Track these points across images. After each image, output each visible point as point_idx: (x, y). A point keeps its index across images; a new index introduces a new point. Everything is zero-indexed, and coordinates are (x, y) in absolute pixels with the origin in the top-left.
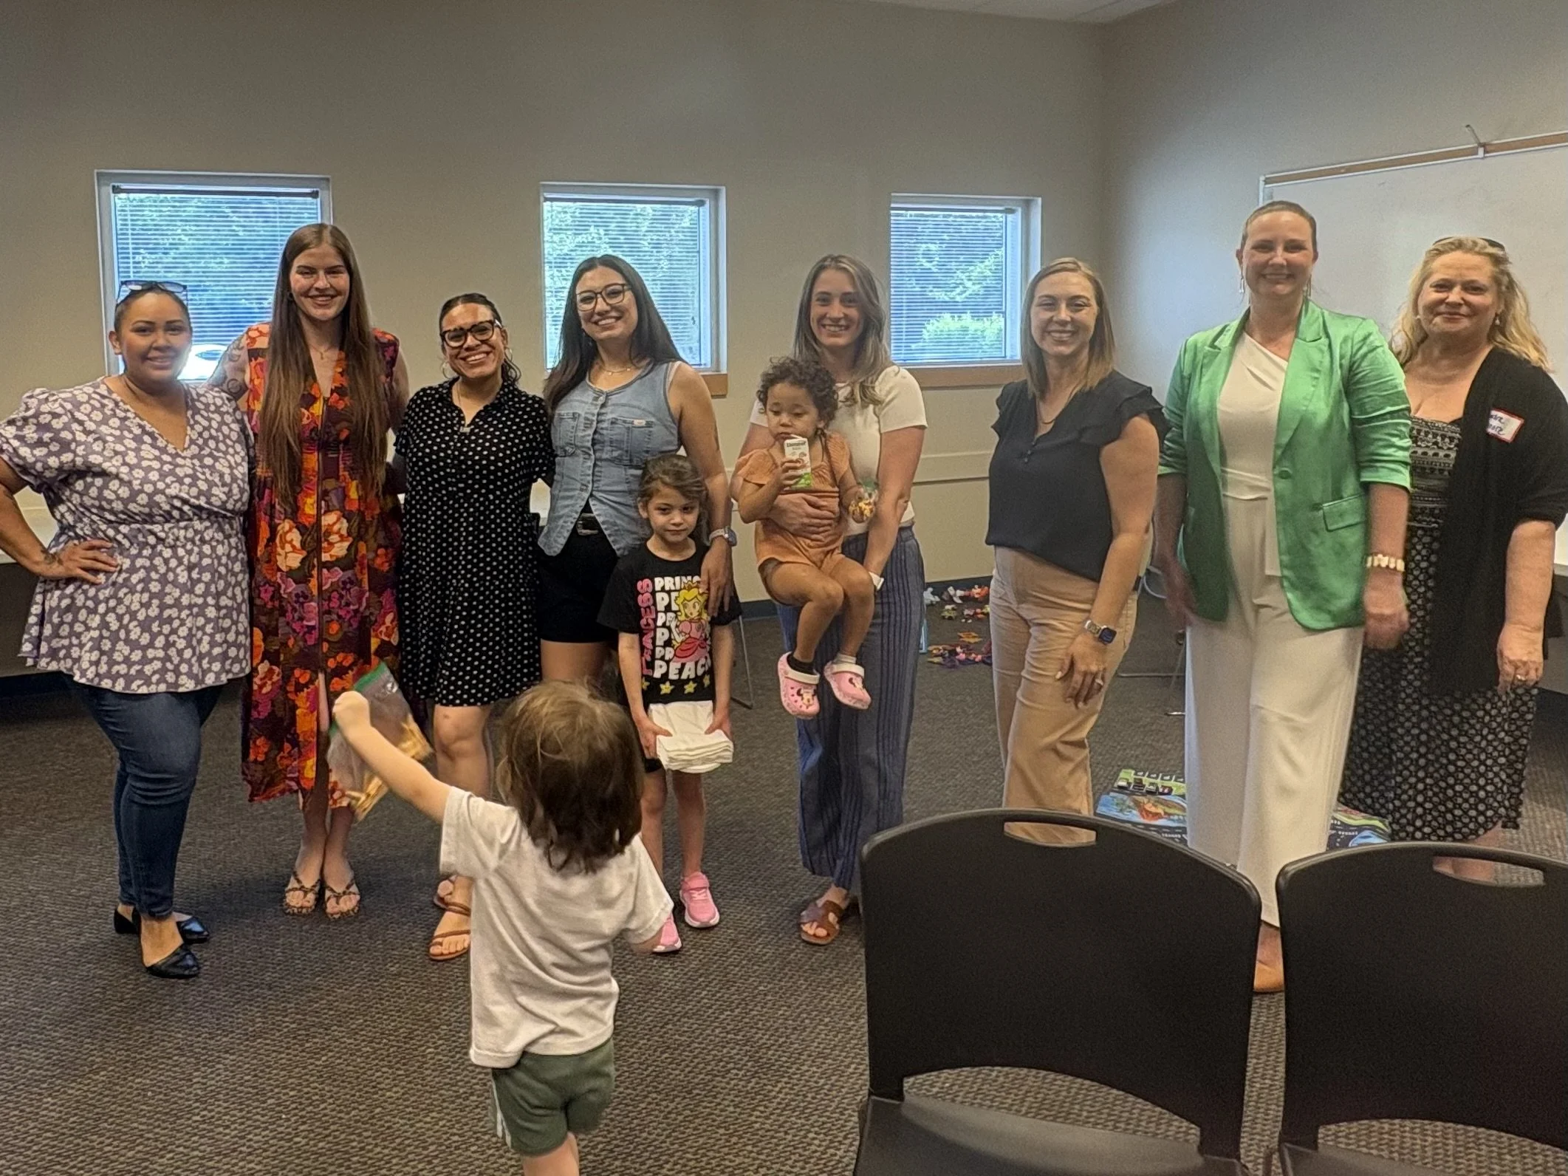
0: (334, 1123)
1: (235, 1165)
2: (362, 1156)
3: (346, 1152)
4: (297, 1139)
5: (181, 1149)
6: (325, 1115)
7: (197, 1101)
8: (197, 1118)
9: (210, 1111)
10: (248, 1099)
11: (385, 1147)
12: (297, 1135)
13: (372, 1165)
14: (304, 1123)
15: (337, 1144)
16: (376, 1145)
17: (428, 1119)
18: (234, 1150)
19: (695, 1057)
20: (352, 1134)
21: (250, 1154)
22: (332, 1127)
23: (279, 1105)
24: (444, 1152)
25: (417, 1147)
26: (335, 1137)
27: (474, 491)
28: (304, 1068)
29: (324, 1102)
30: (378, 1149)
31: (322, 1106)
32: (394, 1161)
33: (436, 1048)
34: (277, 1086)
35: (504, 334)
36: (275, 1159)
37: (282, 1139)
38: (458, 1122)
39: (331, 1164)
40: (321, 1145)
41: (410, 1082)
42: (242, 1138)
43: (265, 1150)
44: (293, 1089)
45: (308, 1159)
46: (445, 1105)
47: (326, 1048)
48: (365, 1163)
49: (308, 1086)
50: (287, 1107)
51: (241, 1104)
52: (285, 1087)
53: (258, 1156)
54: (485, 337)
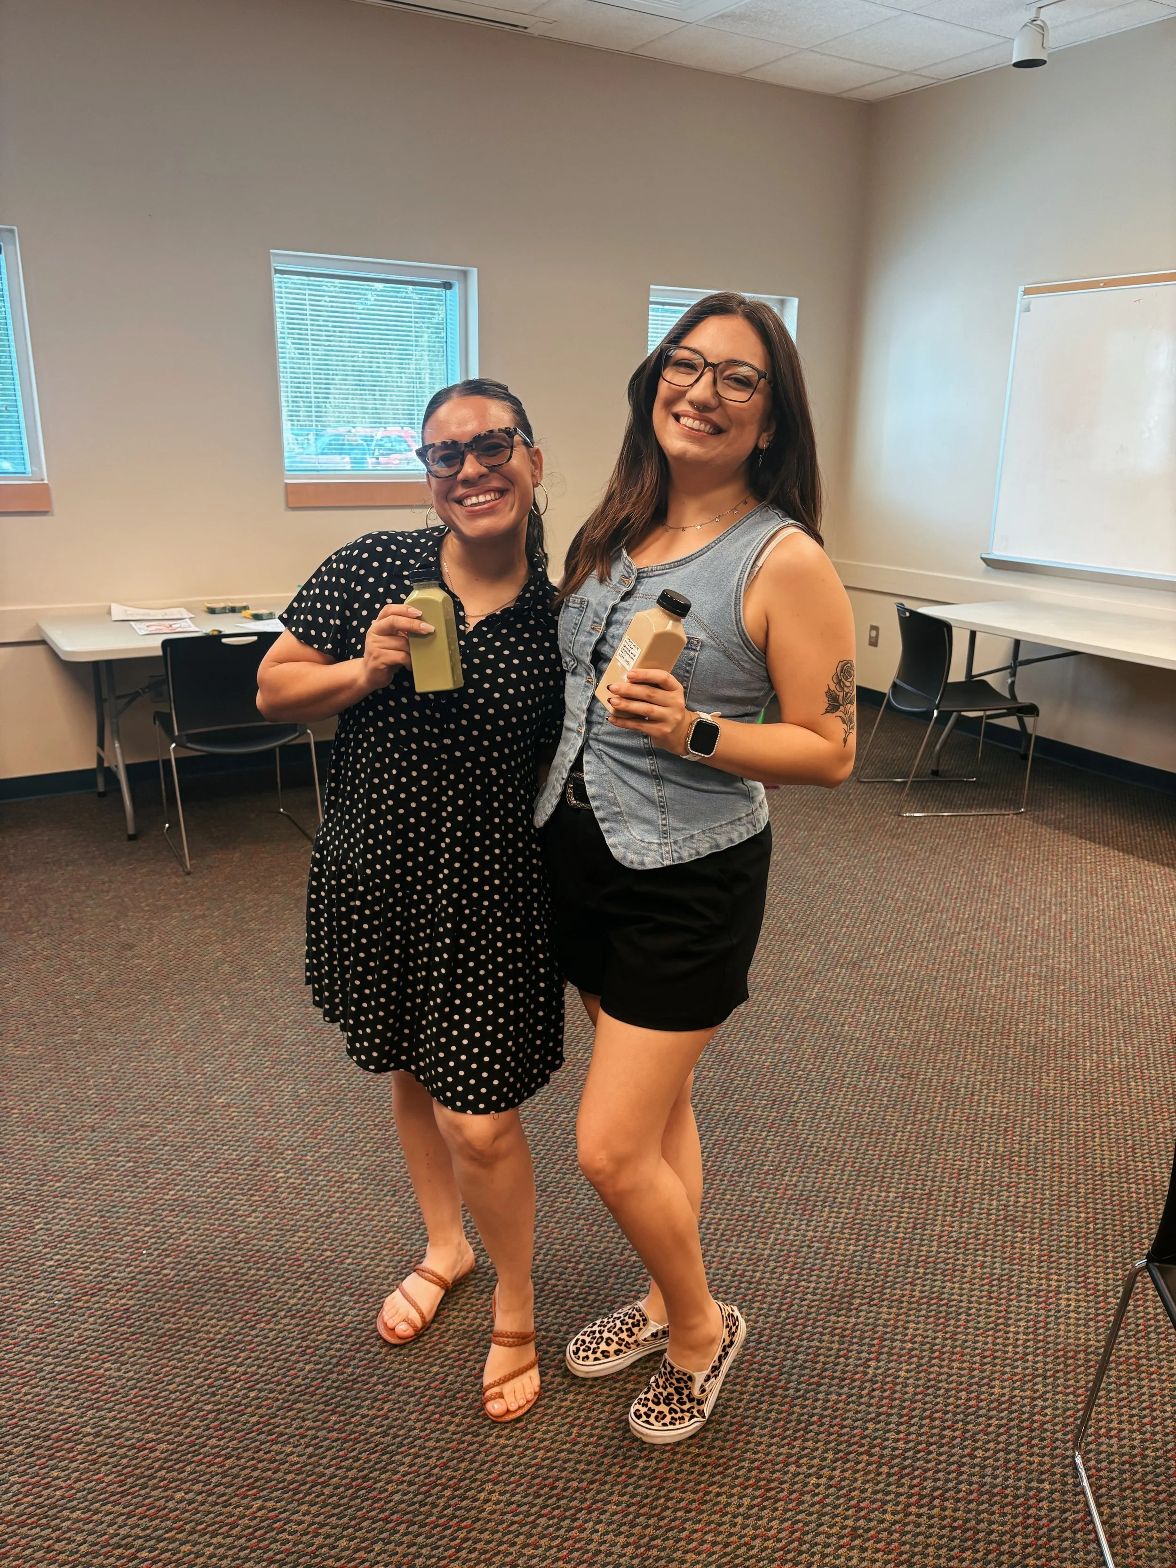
0: (199, 1253)
1: (106, 1303)
2: (238, 1280)
3: (220, 1279)
4: (165, 1272)
5: (43, 1294)
6: (188, 1246)
7: (46, 1246)
8: (51, 1263)
9: (64, 1255)
10: (101, 1240)
11: (259, 1269)
12: (163, 1268)
13: (250, 1288)
14: (168, 1256)
15: (208, 1271)
16: (250, 1269)
17: (296, 1239)
18: (101, 1289)
19: (542, 1158)
20: (221, 1260)
21: (118, 1290)
22: (200, 1256)
23: (137, 1241)
24: (319, 1267)
25: (291, 1266)
26: (204, 1265)
27: (467, 756)
28: (153, 1204)
29: (183, 1234)
30: (253, 1272)
31: (183, 1238)
32: (272, 1281)
33: (286, 1172)
34: (130, 1224)
35: (535, 459)
36: (147, 1292)
37: (149, 1273)
38: (327, 1238)
39: (208, 1291)
40: (193, 1274)
41: (267, 1207)
42: (105, 1277)
43: (134, 1286)
44: (147, 1225)
45: (182, 1288)
46: (309, 1224)
47: (169, 1183)
48: (242, 1286)
49: (162, 1220)
50: (144, 1243)
51: (95, 1244)
52: (138, 1224)
53: (127, 1291)
54: (494, 461)
